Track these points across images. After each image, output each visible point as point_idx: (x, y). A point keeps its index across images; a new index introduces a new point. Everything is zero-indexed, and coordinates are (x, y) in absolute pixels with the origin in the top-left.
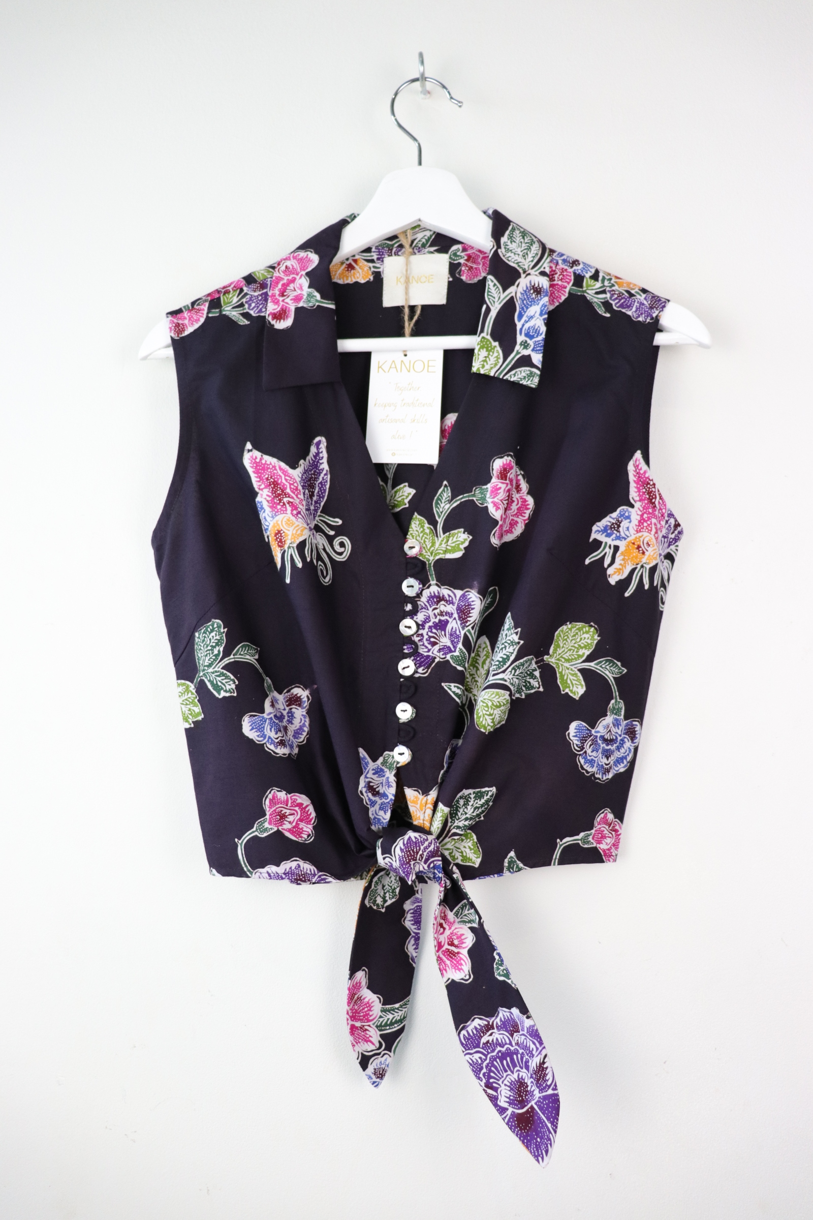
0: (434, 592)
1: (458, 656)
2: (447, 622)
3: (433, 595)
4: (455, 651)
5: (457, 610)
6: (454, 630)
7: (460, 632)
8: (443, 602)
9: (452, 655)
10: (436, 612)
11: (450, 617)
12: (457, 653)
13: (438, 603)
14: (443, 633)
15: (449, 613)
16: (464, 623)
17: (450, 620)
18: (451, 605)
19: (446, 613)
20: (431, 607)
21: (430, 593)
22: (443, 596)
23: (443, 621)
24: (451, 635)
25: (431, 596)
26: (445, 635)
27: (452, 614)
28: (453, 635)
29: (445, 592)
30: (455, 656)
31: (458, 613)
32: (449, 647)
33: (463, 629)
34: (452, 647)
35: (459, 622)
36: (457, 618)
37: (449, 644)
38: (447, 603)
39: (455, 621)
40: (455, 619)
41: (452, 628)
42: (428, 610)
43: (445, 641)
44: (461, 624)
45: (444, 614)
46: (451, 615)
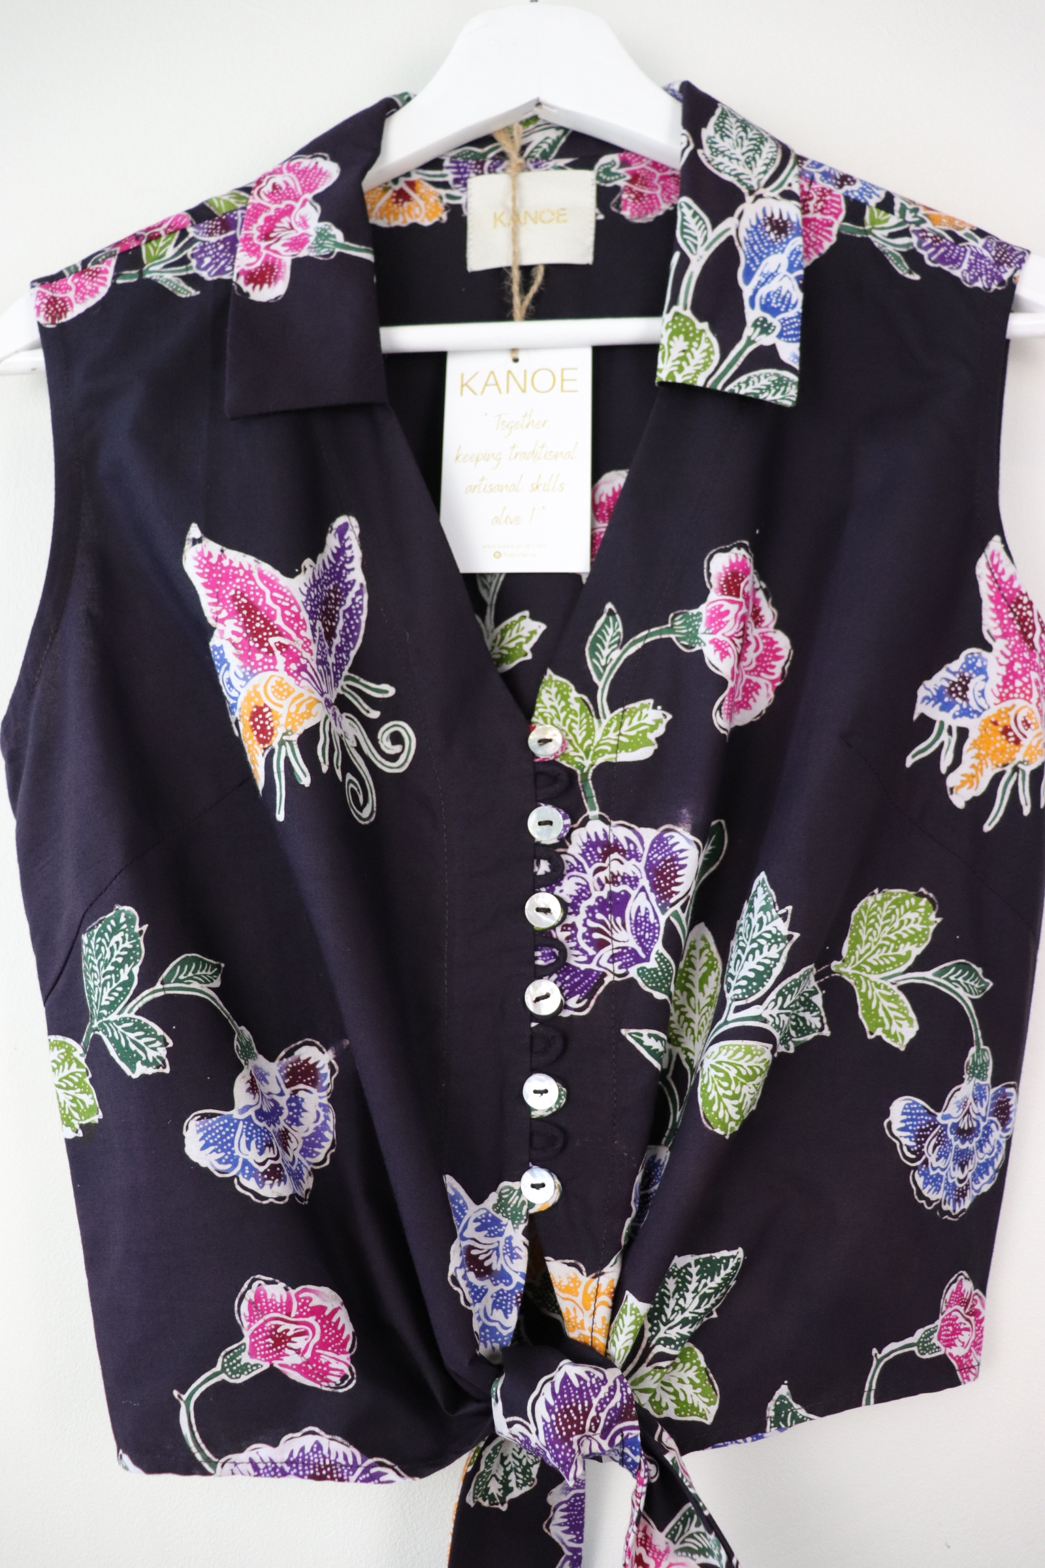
0: (596, 834)
1: (655, 970)
2: (626, 897)
3: (594, 839)
4: (647, 960)
5: (647, 871)
6: (642, 913)
7: (656, 917)
8: (615, 855)
9: (642, 968)
10: (602, 875)
11: (632, 886)
12: (652, 964)
13: (605, 856)
14: (619, 920)
15: (629, 877)
16: (664, 897)
17: (633, 893)
18: (633, 861)
19: (623, 878)
20: (590, 865)
21: (589, 836)
22: (616, 841)
23: (618, 894)
24: (637, 924)
25: (590, 842)
26: (624, 925)
27: (636, 879)
28: (641, 925)
29: (620, 832)
30: (649, 970)
31: (649, 877)
32: (633, 951)
33: (664, 911)
34: (639, 950)
35: (653, 897)
36: (648, 888)
37: (633, 944)
38: (624, 856)
39: (643, 894)
40: (643, 889)
41: (639, 910)
42: (584, 872)
43: (625, 938)
44: (658, 901)
45: (619, 879)
46: (633, 881)
